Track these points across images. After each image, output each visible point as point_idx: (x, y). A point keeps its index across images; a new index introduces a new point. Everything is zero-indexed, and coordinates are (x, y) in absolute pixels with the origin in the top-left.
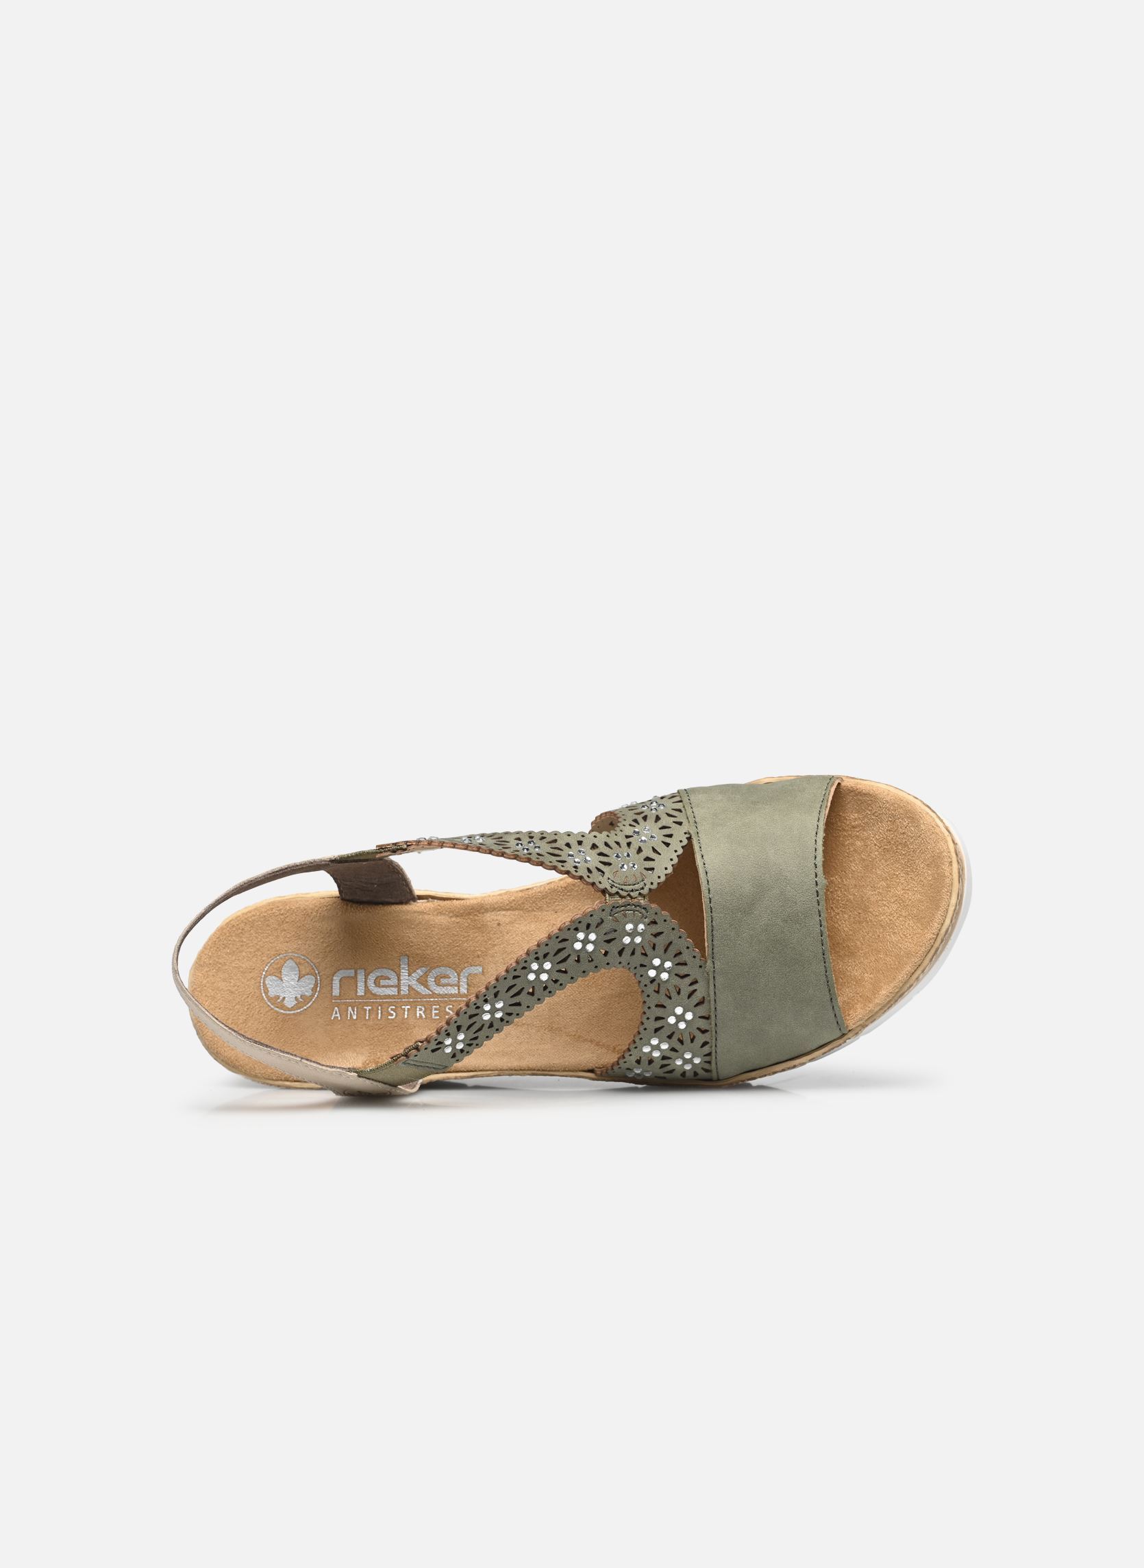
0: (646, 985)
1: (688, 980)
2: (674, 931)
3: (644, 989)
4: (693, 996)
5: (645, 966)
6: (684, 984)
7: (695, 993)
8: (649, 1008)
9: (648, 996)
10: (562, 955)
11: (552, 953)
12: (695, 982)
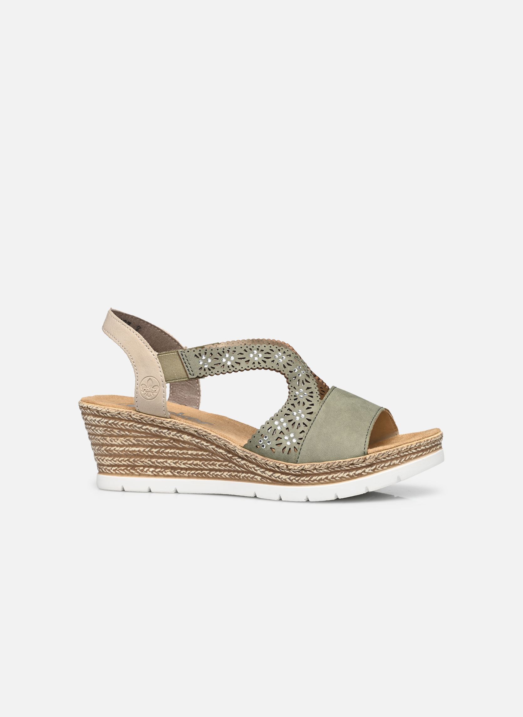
0: (292, 396)
1: (310, 403)
2: (314, 385)
3: (290, 396)
4: (309, 409)
5: (296, 389)
6: (308, 404)
7: (310, 409)
8: (288, 403)
9: (290, 399)
10: (268, 356)
11: (265, 352)
12: (313, 405)
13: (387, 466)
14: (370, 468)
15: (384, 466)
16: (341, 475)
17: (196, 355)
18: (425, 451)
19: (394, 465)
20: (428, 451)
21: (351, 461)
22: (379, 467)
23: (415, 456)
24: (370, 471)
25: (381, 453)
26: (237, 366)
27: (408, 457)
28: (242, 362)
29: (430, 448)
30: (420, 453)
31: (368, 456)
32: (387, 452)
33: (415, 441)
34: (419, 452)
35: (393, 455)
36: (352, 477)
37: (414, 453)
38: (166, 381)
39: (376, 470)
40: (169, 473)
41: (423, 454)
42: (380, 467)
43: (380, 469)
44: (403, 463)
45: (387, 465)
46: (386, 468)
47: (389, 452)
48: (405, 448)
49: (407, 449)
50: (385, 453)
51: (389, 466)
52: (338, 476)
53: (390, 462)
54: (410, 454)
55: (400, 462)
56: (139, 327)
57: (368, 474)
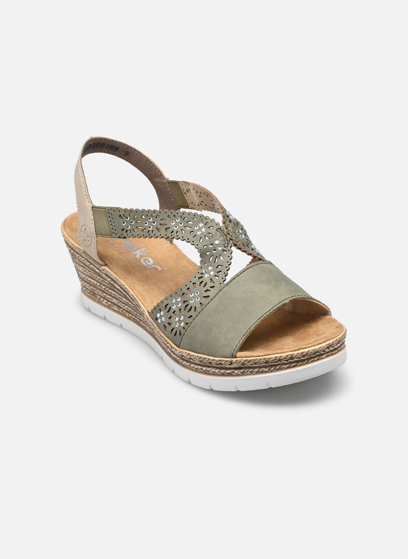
0: (198, 273)
2: (227, 263)
4: (207, 292)
11: (187, 220)
12: (213, 287)
13: (256, 372)
14: (238, 371)
15: (253, 371)
16: (213, 370)
17: (120, 216)
18: (301, 362)
19: (263, 372)
20: (305, 361)
21: (219, 360)
22: (247, 371)
23: (287, 366)
24: (239, 373)
25: (247, 360)
26: (156, 232)
27: (278, 367)
28: (163, 228)
29: (308, 359)
30: (293, 364)
31: (234, 360)
32: (253, 360)
33: (287, 352)
34: (291, 363)
35: (261, 364)
36: (223, 375)
37: (285, 364)
38: (96, 234)
39: (245, 373)
40: (116, 309)
41: (298, 365)
42: (249, 371)
43: (248, 373)
44: (272, 371)
45: (255, 370)
46: (255, 373)
47: (255, 361)
48: (273, 359)
49: (276, 360)
50: (251, 361)
51: (258, 373)
52: (211, 370)
53: (258, 369)
54: (281, 364)
55: (269, 370)
56: (127, 153)
57: (238, 375)
